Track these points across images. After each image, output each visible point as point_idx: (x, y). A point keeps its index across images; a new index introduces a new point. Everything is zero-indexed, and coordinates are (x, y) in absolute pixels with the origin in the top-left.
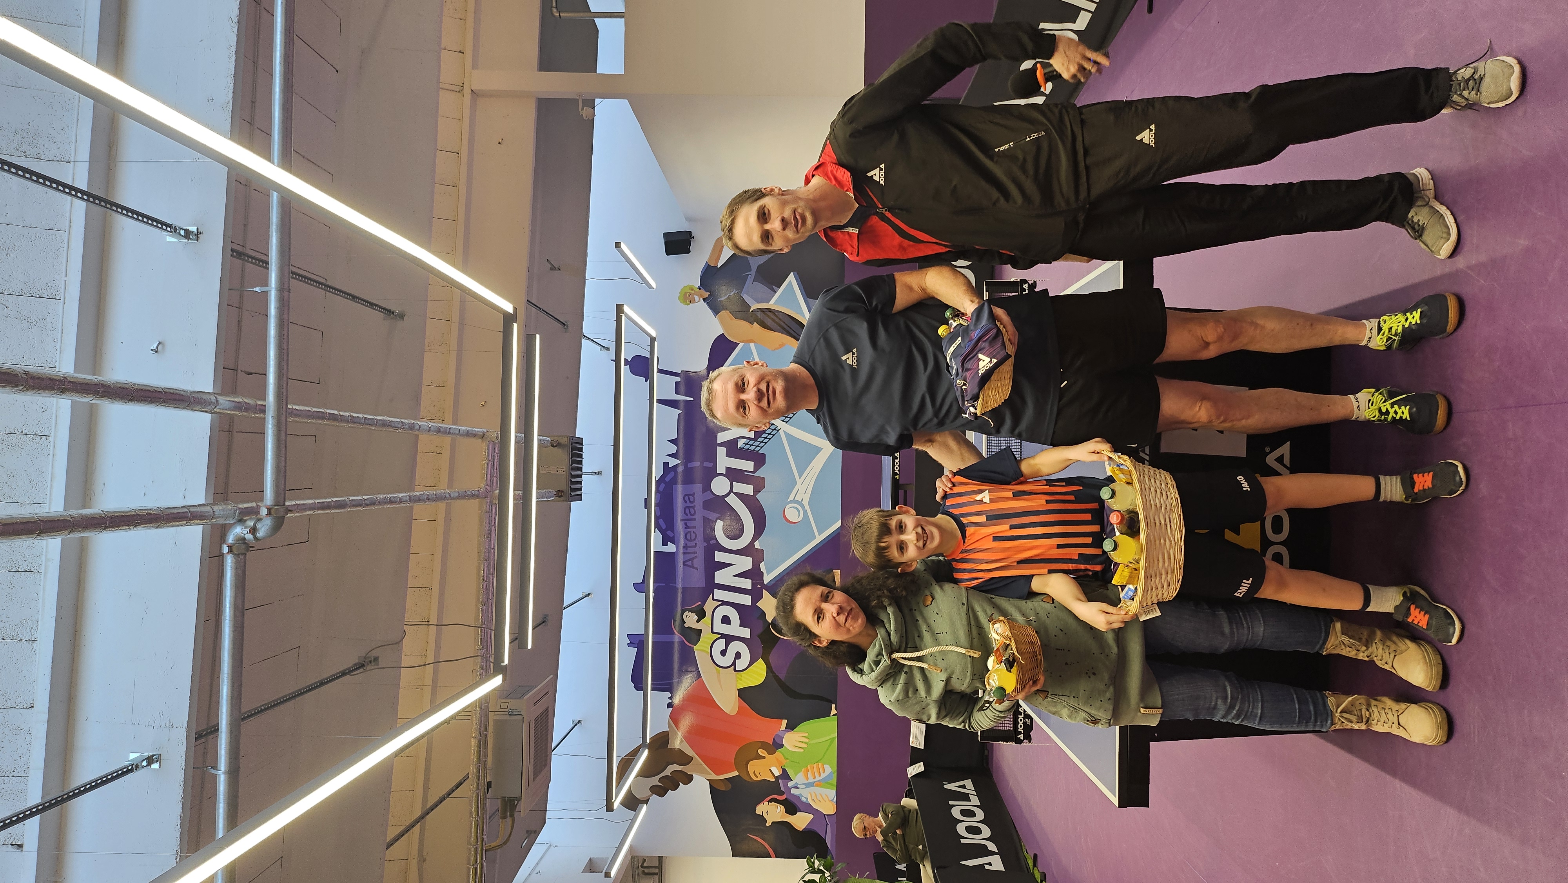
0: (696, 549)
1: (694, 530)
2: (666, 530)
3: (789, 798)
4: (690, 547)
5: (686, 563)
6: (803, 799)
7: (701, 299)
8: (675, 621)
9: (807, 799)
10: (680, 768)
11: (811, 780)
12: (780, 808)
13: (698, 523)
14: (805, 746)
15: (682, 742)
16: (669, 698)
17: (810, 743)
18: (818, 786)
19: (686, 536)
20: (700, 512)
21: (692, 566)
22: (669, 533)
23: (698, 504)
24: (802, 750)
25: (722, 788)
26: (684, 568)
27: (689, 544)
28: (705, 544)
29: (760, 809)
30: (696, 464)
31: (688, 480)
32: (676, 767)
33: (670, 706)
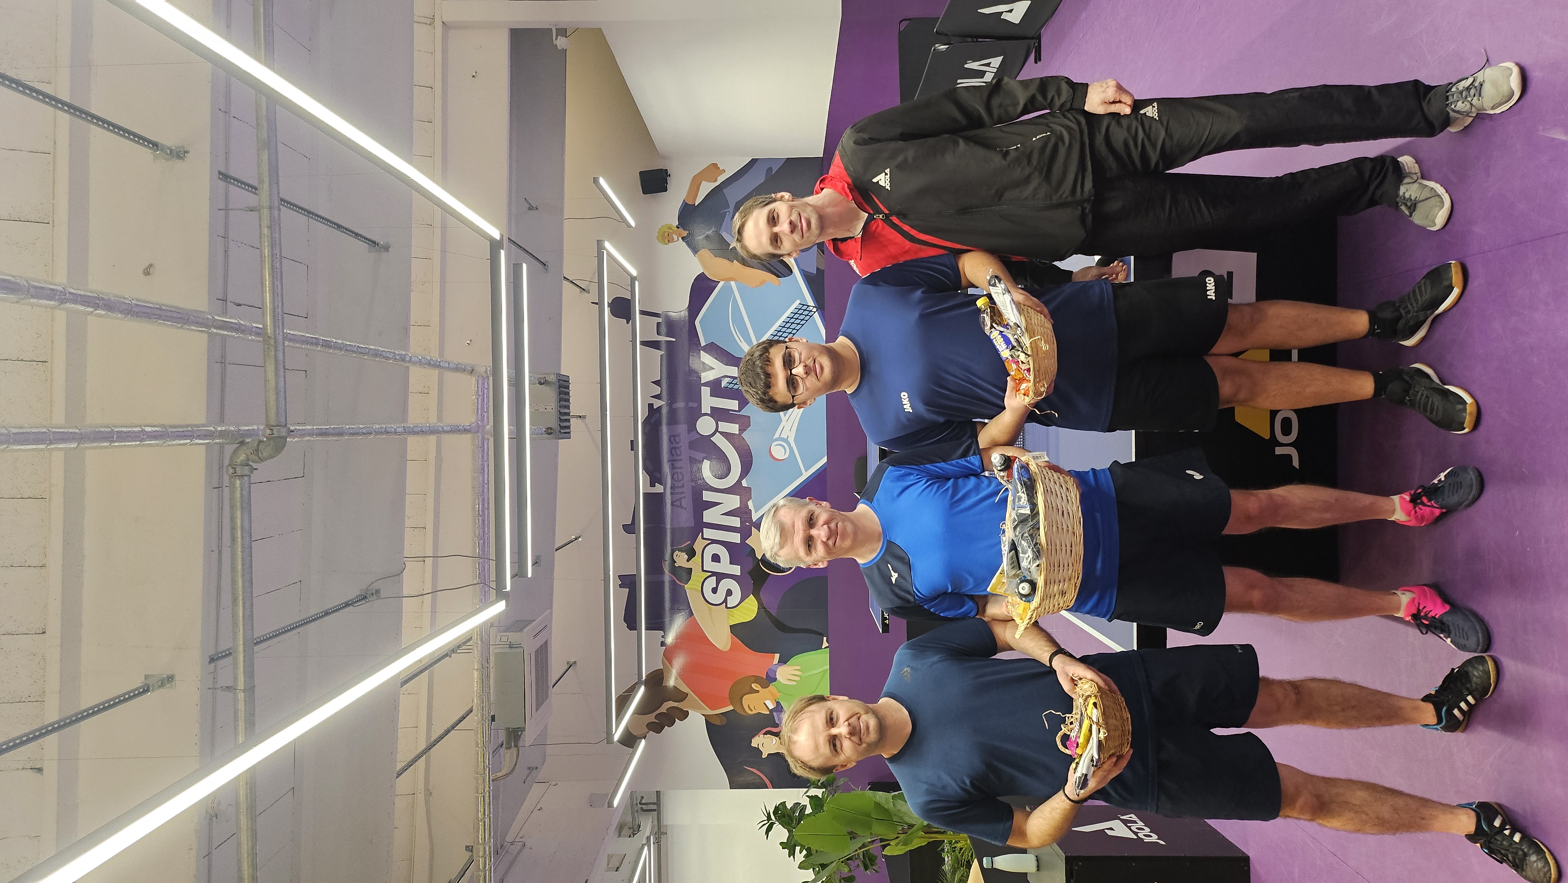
0: (684, 490)
1: (680, 470)
2: (653, 471)
5: (675, 504)
7: (680, 238)
8: (665, 561)
10: (675, 704)
12: (776, 741)
13: (684, 463)
14: (798, 679)
15: (676, 679)
16: (663, 637)
17: (803, 675)
19: (672, 478)
20: (686, 453)
21: (681, 506)
22: (656, 474)
23: (684, 445)
24: (795, 683)
25: (717, 722)
26: (672, 510)
27: (677, 484)
28: (693, 484)
29: (756, 742)
30: (680, 405)
31: (673, 420)
32: (671, 704)
33: (663, 644)
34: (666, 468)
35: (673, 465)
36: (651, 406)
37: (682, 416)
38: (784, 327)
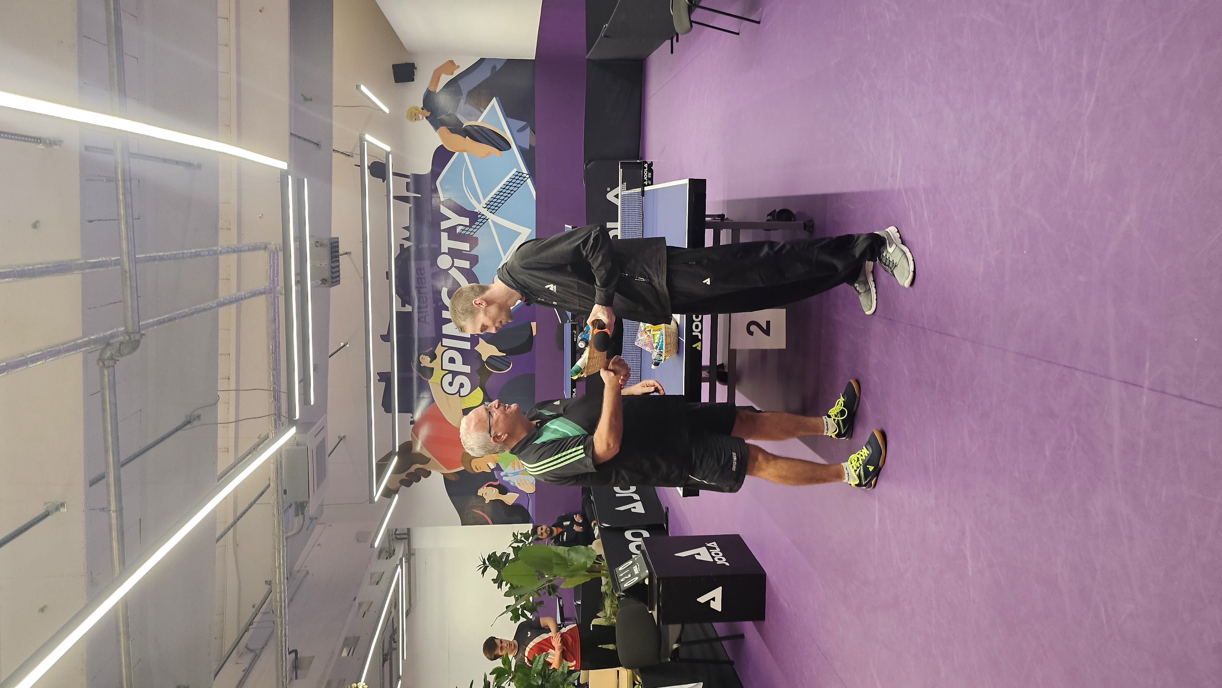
0: (428, 309)
1: (426, 295)
2: (404, 295)
3: (501, 483)
4: (424, 308)
6: (512, 484)
7: (425, 118)
8: (413, 361)
9: (514, 483)
10: (421, 466)
11: (517, 470)
12: (495, 491)
13: (428, 291)
15: (421, 448)
16: (411, 417)
18: (521, 474)
19: (419, 300)
20: (429, 283)
21: (425, 321)
22: (407, 297)
23: (428, 277)
25: (453, 478)
26: (418, 324)
27: (422, 305)
28: (435, 305)
29: (480, 492)
30: (425, 245)
31: (419, 257)
32: (418, 466)
33: (412, 423)
34: (414, 293)
35: (419, 291)
36: (402, 246)
37: (426, 254)
38: (504, 189)
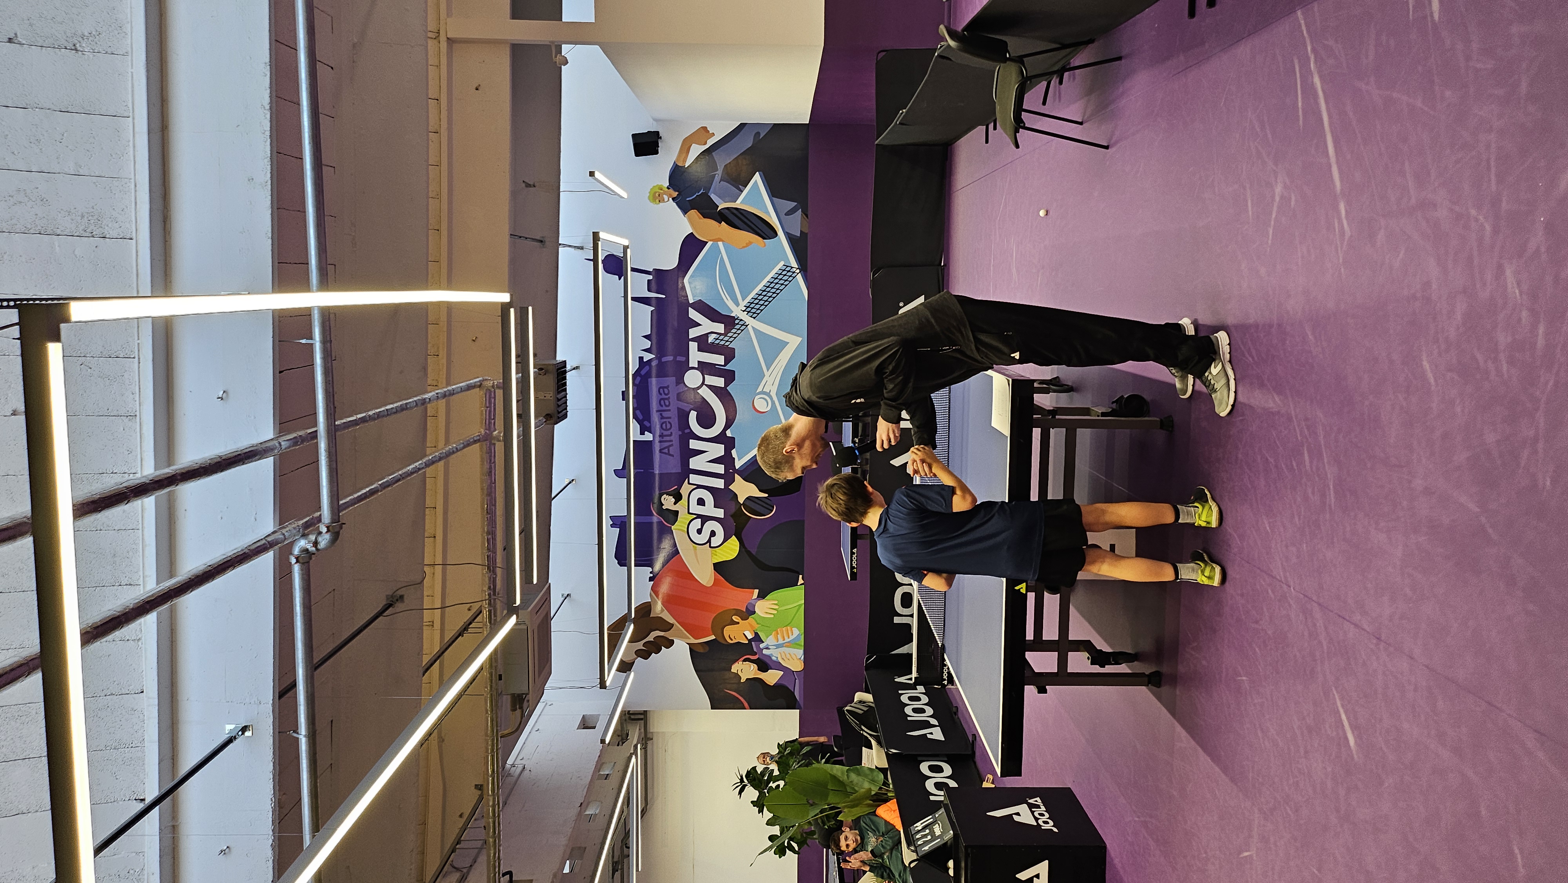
0: (672, 438)
1: (669, 420)
2: (643, 420)
3: (761, 658)
4: (666, 436)
5: (663, 451)
6: (774, 658)
7: (671, 199)
8: (653, 503)
9: (777, 658)
10: (662, 634)
11: (781, 641)
12: (754, 667)
13: (673, 414)
14: (775, 612)
15: (662, 611)
16: (651, 573)
17: (780, 609)
18: (785, 647)
19: (661, 426)
20: (674, 405)
21: (669, 454)
22: (646, 423)
23: (673, 396)
24: (773, 616)
25: (701, 650)
26: (660, 456)
27: (665, 433)
28: (680, 433)
29: (735, 668)
30: (669, 358)
31: (662, 373)
32: (658, 633)
34: (655, 418)
35: (661, 414)
36: (641, 358)
37: (671, 369)
38: (768, 287)
